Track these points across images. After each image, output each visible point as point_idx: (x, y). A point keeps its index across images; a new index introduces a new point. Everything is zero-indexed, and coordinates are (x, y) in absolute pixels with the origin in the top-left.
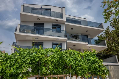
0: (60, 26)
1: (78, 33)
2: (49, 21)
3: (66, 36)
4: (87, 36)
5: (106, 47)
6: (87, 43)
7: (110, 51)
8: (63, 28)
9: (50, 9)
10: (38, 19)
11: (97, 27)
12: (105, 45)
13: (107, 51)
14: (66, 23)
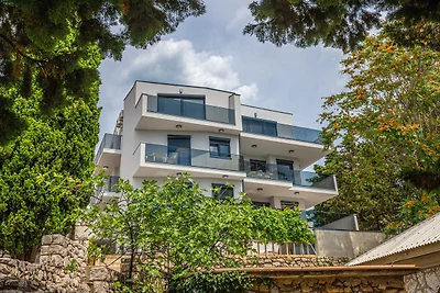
0: (227, 142)
1: (268, 156)
2: (201, 131)
3: (242, 169)
4: (291, 164)
6: (291, 185)
8: (235, 150)
9: (203, 98)
10: (179, 126)
11: (315, 142)
12: (333, 188)
14: (242, 134)
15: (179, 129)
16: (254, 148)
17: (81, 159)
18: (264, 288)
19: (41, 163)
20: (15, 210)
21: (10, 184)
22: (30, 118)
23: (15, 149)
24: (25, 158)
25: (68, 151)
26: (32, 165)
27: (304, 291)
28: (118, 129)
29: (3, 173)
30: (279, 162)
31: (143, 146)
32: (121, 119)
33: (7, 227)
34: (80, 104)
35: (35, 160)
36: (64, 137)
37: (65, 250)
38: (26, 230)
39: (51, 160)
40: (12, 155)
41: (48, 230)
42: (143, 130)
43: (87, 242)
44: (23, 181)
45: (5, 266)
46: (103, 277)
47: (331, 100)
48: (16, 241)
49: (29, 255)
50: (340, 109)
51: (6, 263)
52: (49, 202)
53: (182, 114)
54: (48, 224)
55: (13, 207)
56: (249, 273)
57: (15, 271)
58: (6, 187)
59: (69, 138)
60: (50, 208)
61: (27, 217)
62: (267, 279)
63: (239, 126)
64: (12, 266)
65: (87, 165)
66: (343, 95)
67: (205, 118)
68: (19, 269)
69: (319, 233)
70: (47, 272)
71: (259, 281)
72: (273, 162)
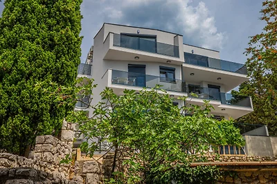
0: (173, 70)
1: (201, 82)
2: (154, 62)
3: (183, 91)
4: (218, 88)
5: (252, 110)
6: (220, 103)
7: (260, 117)
8: (179, 76)
9: (155, 37)
10: (137, 57)
11: (236, 72)
12: (250, 106)
13: (254, 116)
14: (184, 65)
15: (137, 60)
16: (192, 76)
17: (68, 75)
18: (229, 180)
19: (35, 77)
20: (13, 115)
21: (9, 94)
22: (26, 41)
23: (13, 66)
24: (21, 73)
25: (57, 68)
26: (27, 79)
27: (262, 182)
28: (89, 61)
29: (3, 85)
30: (210, 86)
31: (110, 72)
32: (92, 53)
33: (6, 130)
34: (67, 31)
35: (30, 74)
36: (54, 57)
37: (55, 149)
38: (21, 132)
39: (43, 75)
40: (11, 70)
41: (41, 132)
42: (110, 60)
43: (71, 143)
44: (20, 92)
45: (6, 160)
46: (95, 170)
47: (255, 39)
48: (14, 141)
49: (24, 152)
50: (262, 45)
51: (7, 157)
52: (41, 109)
53: (139, 48)
54: (40, 126)
55: (11, 112)
56: (218, 166)
57: (15, 165)
58: (6, 96)
59: (58, 58)
60: (42, 114)
61: (23, 122)
62: (232, 172)
63: (182, 59)
64: (12, 160)
65: (72, 80)
66: (262, 35)
67: (156, 52)
68: (18, 164)
69: (248, 138)
70: (41, 166)
71: (226, 174)
72: (205, 86)
